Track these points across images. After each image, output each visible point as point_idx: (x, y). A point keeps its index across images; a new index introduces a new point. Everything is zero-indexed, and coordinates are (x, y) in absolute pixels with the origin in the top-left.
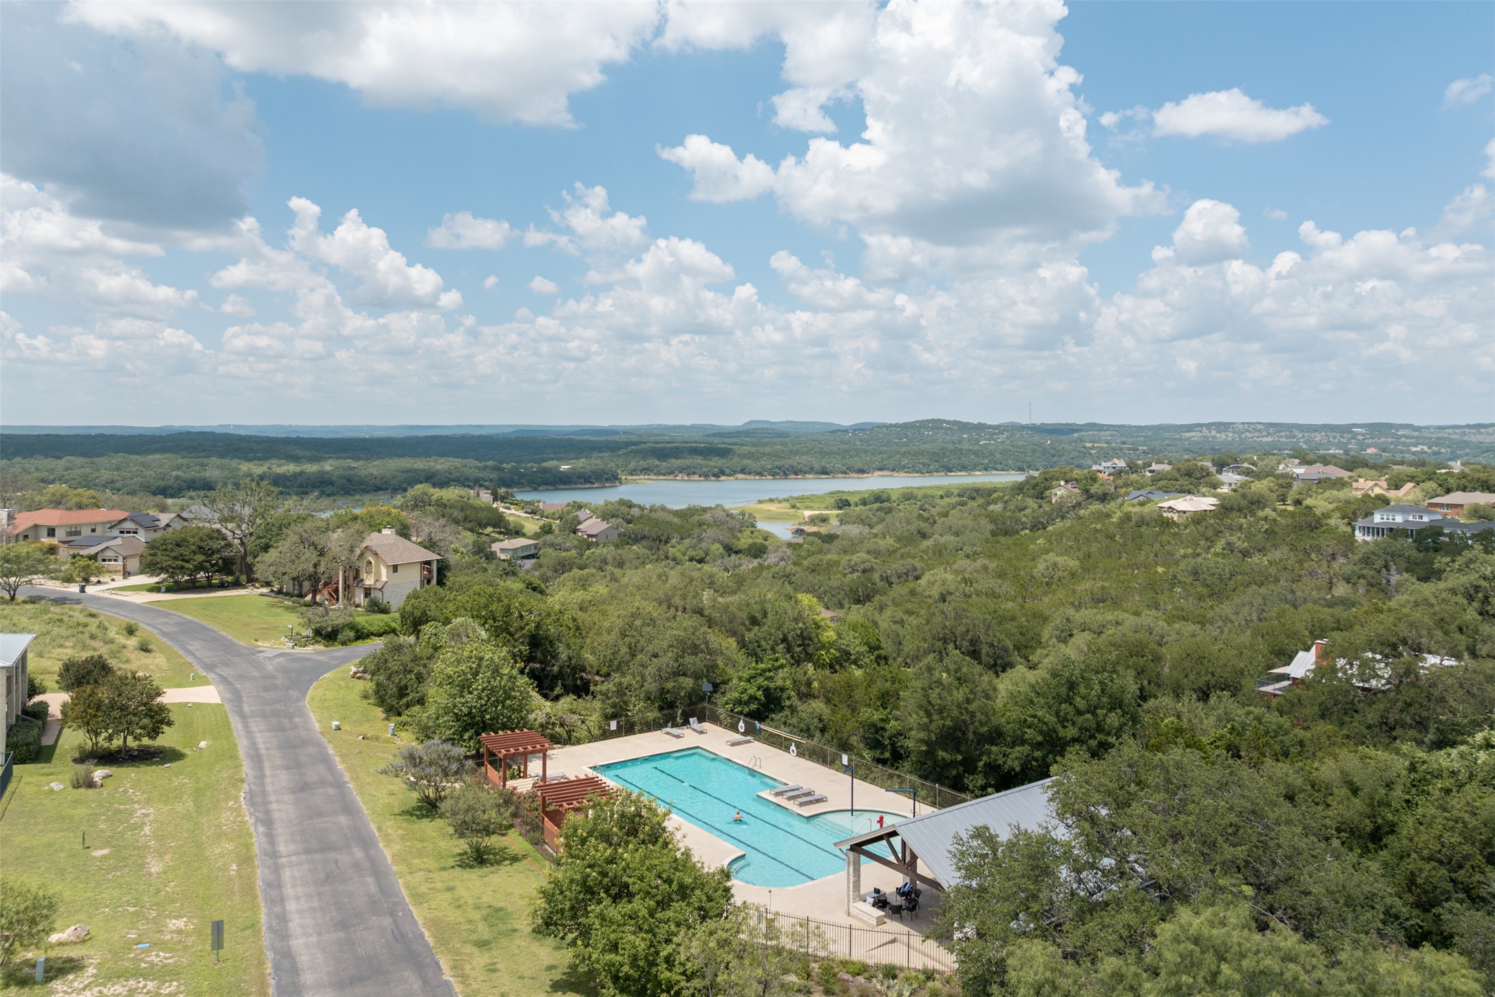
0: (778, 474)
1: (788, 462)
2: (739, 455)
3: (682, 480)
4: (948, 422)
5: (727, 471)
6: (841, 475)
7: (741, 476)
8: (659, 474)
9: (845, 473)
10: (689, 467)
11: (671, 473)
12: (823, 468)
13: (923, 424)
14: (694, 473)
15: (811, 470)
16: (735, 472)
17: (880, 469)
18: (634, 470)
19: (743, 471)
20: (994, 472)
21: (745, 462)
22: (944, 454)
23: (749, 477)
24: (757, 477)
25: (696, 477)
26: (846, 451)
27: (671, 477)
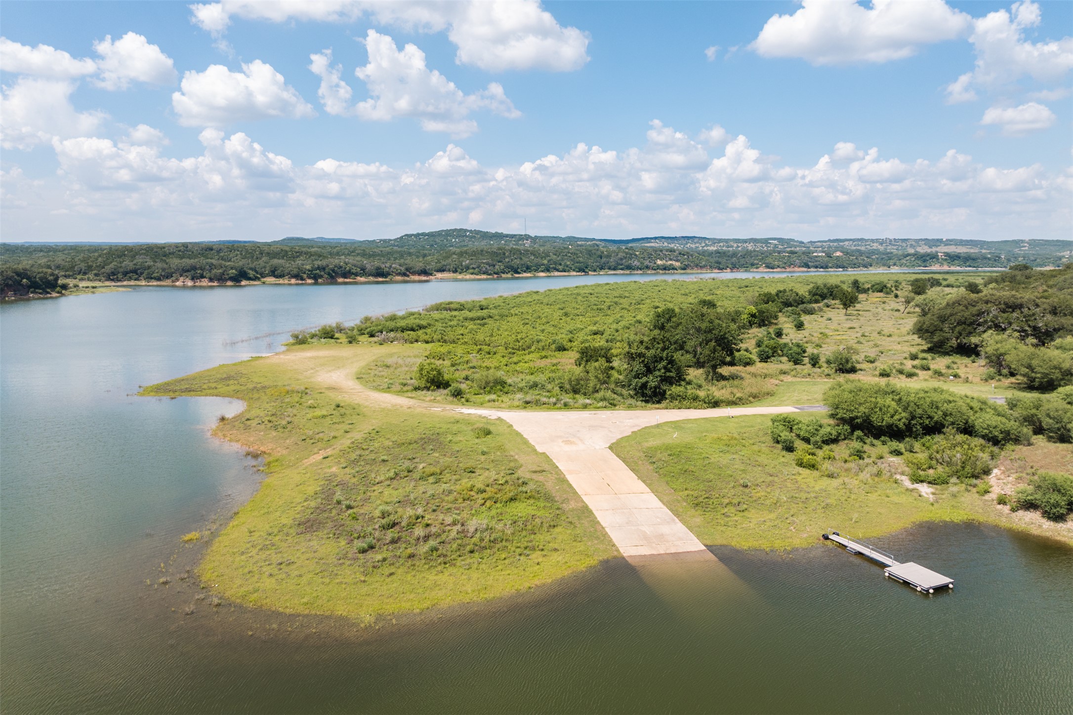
0: (321, 277)
1: (333, 262)
2: (268, 254)
3: (184, 287)
4: (471, 231)
5: (251, 273)
6: (399, 278)
7: (270, 280)
8: (150, 278)
9: (405, 275)
10: (194, 268)
11: (168, 276)
12: (378, 268)
13: (449, 233)
14: (202, 277)
15: (364, 272)
16: (263, 276)
17: (441, 270)
18: (113, 274)
19: (274, 273)
20: (557, 273)
21: (276, 262)
22: (504, 254)
23: (281, 281)
24: (293, 281)
25: (205, 282)
26: (389, 253)
27: (168, 282)
